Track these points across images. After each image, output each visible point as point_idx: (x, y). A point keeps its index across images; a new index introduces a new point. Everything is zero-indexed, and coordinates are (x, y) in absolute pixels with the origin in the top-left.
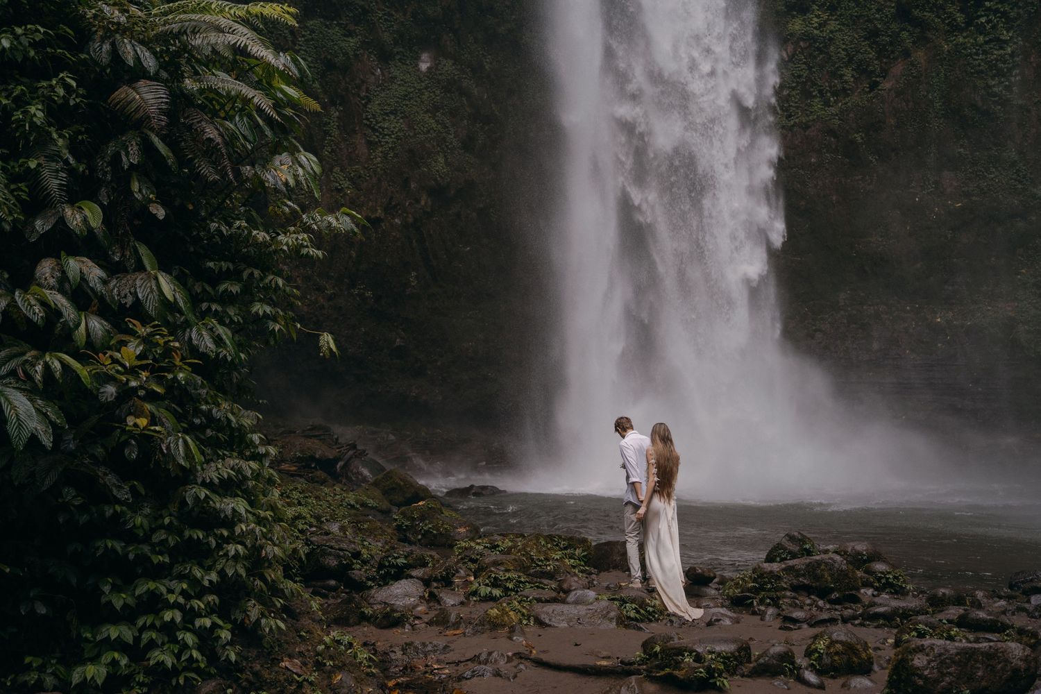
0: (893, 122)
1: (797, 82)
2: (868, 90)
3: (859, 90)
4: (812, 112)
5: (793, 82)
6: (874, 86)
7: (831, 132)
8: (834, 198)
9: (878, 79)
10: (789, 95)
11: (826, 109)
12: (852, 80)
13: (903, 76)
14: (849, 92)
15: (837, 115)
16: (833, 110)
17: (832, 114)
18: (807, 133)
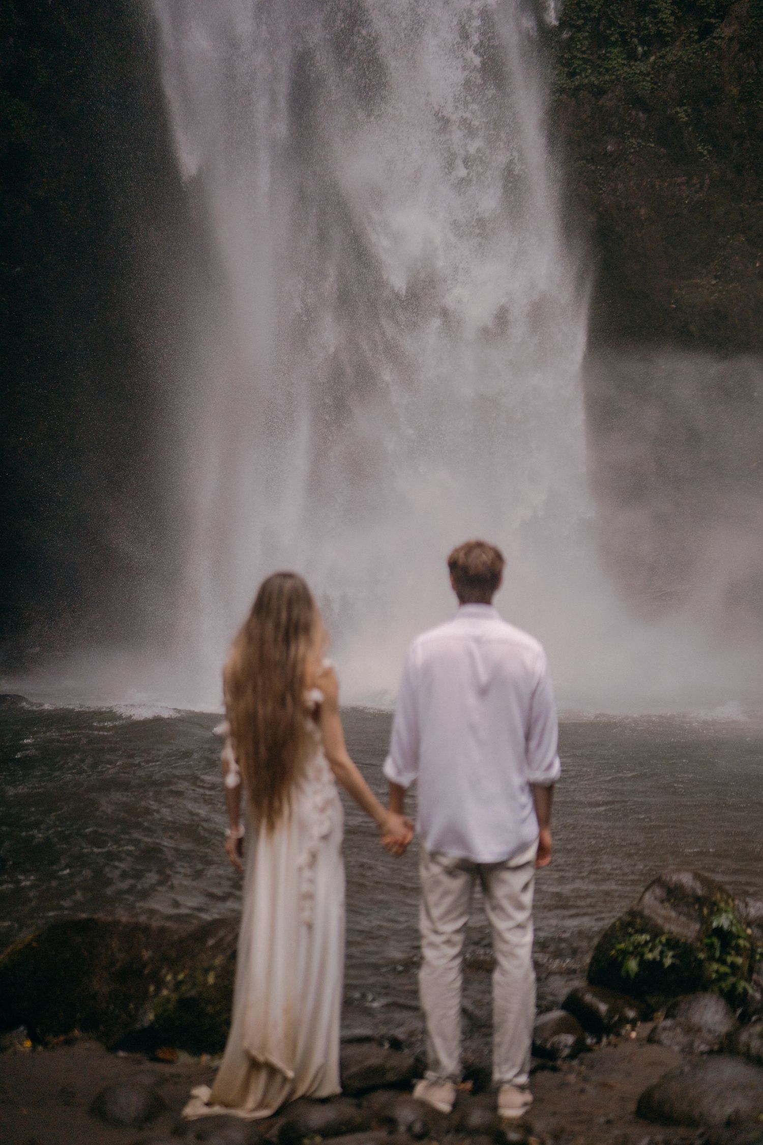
0: (735, 91)
1: (585, 18)
2: (696, 37)
3: (682, 38)
4: (607, 70)
5: (579, 18)
6: (706, 31)
7: (639, 102)
8: (643, 211)
9: (713, 21)
10: (572, 38)
11: (632, 63)
12: (672, 19)
13: (751, 17)
14: (668, 39)
15: (648, 74)
16: (643, 67)
17: (641, 73)
18: (600, 103)
